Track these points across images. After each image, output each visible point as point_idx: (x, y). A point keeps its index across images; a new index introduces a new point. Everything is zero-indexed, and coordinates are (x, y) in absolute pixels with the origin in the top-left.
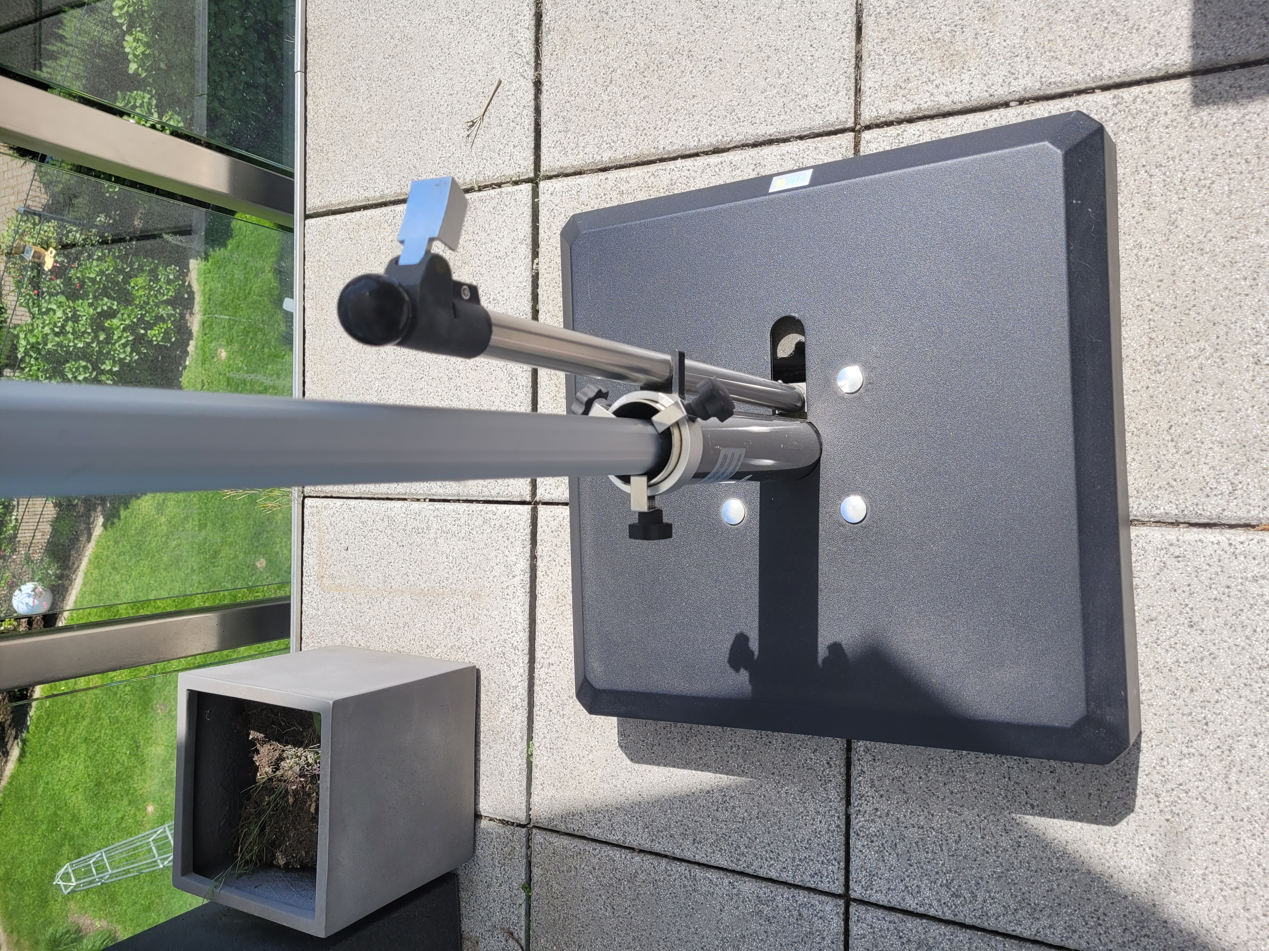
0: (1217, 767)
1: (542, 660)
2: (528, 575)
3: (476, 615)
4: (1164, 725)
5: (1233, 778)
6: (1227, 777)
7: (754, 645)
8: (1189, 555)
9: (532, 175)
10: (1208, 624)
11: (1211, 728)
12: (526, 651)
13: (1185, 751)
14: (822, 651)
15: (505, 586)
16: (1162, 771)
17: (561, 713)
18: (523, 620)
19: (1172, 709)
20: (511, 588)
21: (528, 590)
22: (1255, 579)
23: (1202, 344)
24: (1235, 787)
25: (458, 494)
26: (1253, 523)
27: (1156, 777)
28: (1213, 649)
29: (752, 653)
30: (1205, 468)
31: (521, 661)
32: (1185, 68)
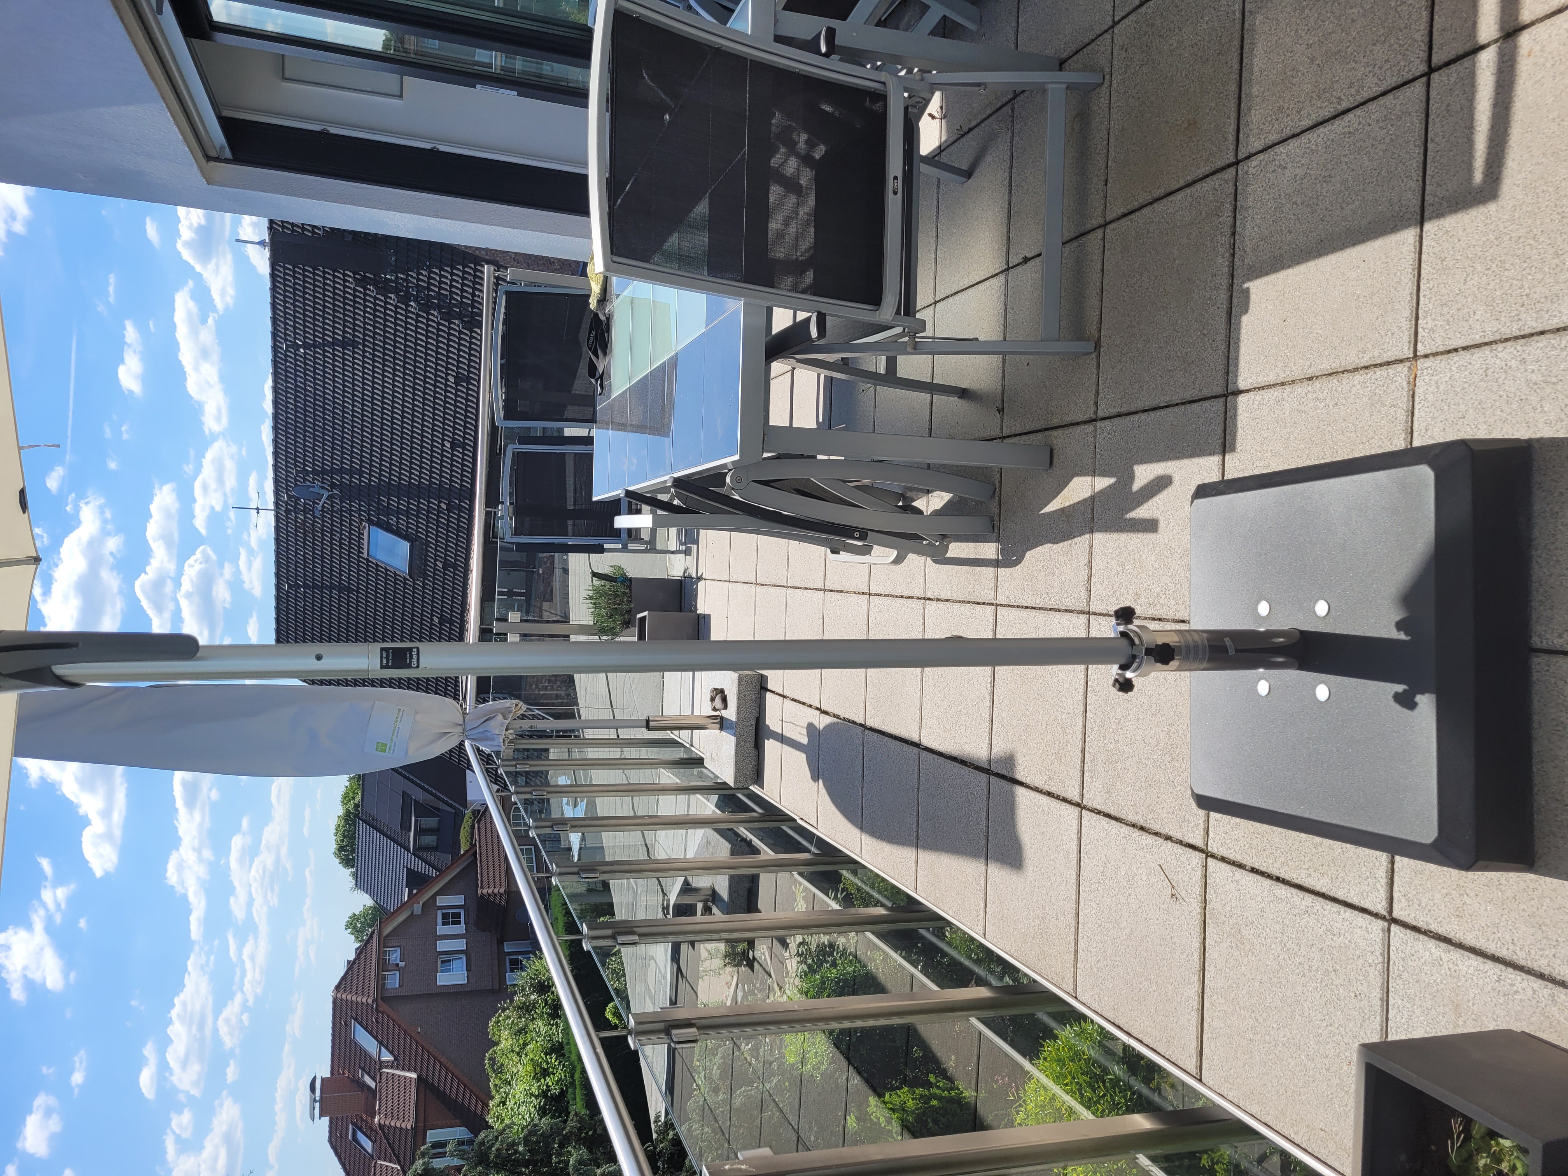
0: (1548, 390)
1: (1510, 951)
2: (1442, 945)
3: (1473, 1016)
4: (1524, 425)
5: (1554, 380)
6: (1554, 383)
7: (1400, 688)
8: (1424, 424)
9: (1204, 855)
10: (1462, 407)
11: (1523, 397)
12: (1503, 968)
13: (1539, 410)
14: (1402, 636)
15: (1448, 973)
16: (1554, 422)
17: (1555, 943)
18: (1475, 961)
19: (1514, 421)
20: (1451, 966)
21: (1453, 948)
22: (1438, 387)
23: (1326, 432)
24: (1559, 378)
25: (1382, 999)
26: (1411, 393)
27: (1559, 426)
28: (1477, 403)
29: (1405, 690)
30: (1383, 422)
31: (1510, 976)
32: (1221, 457)
